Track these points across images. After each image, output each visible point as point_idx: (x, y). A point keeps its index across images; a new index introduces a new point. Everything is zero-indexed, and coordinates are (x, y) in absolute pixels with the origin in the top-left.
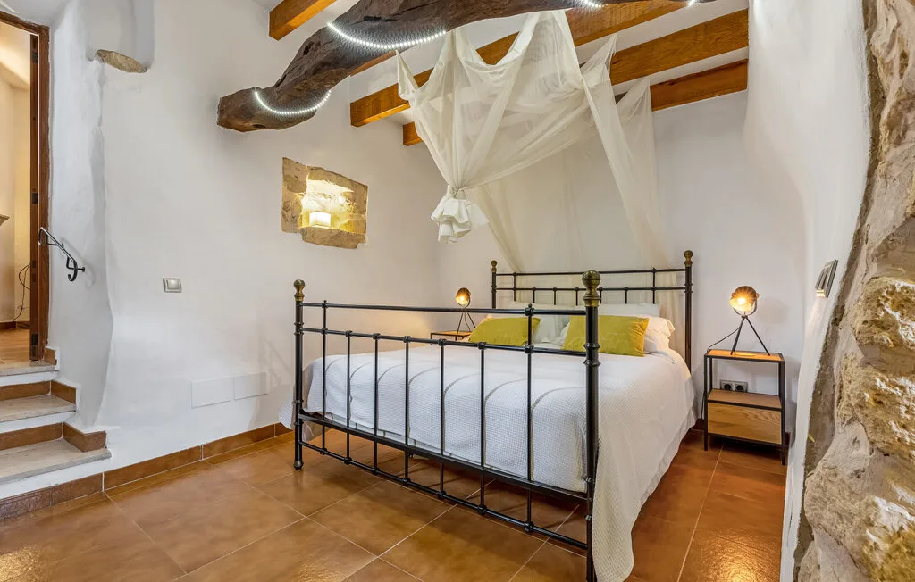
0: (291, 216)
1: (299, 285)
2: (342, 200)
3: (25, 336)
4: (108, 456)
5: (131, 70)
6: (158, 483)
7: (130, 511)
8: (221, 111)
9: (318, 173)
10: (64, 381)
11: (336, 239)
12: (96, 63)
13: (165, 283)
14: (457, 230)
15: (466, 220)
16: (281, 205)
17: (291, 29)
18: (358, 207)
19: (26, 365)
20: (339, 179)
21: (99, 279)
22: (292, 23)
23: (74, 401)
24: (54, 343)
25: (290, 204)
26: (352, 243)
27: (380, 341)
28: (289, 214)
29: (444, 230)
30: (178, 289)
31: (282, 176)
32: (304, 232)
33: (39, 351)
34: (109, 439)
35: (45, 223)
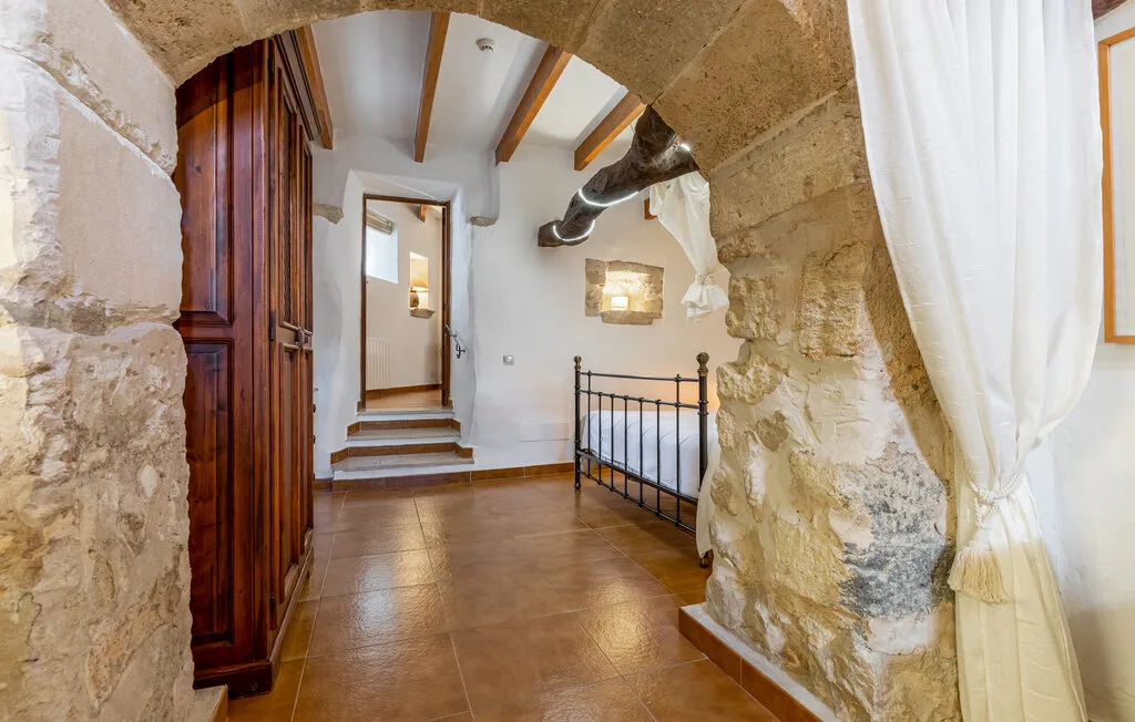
0: (592, 304)
1: (577, 360)
2: (639, 283)
3: (439, 393)
4: (472, 462)
5: (487, 225)
6: (497, 485)
7: (483, 497)
8: (540, 237)
9: (616, 265)
10: (457, 419)
11: (631, 319)
12: (469, 226)
13: (504, 358)
14: (699, 312)
15: (705, 302)
16: (584, 295)
17: (586, 164)
18: (655, 287)
19: (440, 409)
20: (636, 267)
21: (471, 358)
22: (587, 159)
23: (459, 430)
24: (453, 397)
25: (592, 294)
26: (647, 321)
27: (615, 399)
28: (591, 302)
29: (690, 312)
30: (511, 363)
31: (584, 274)
32: (603, 315)
33: (446, 402)
34: (474, 453)
35: (448, 323)
